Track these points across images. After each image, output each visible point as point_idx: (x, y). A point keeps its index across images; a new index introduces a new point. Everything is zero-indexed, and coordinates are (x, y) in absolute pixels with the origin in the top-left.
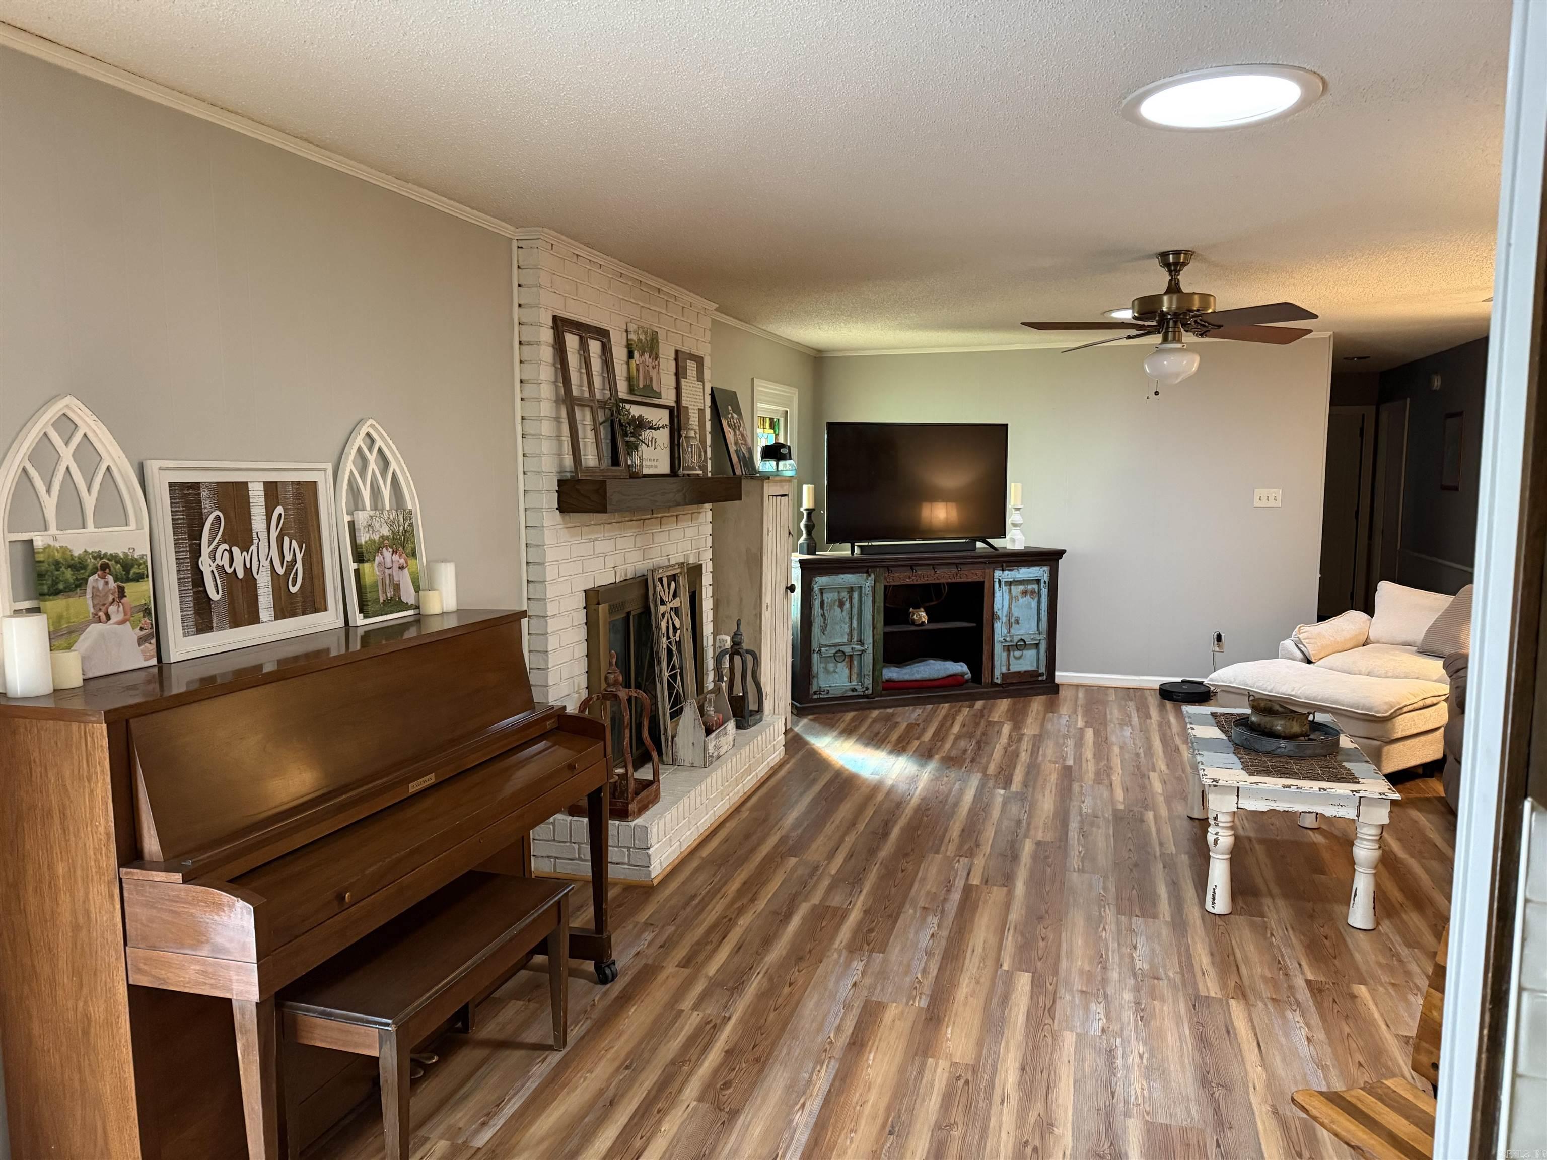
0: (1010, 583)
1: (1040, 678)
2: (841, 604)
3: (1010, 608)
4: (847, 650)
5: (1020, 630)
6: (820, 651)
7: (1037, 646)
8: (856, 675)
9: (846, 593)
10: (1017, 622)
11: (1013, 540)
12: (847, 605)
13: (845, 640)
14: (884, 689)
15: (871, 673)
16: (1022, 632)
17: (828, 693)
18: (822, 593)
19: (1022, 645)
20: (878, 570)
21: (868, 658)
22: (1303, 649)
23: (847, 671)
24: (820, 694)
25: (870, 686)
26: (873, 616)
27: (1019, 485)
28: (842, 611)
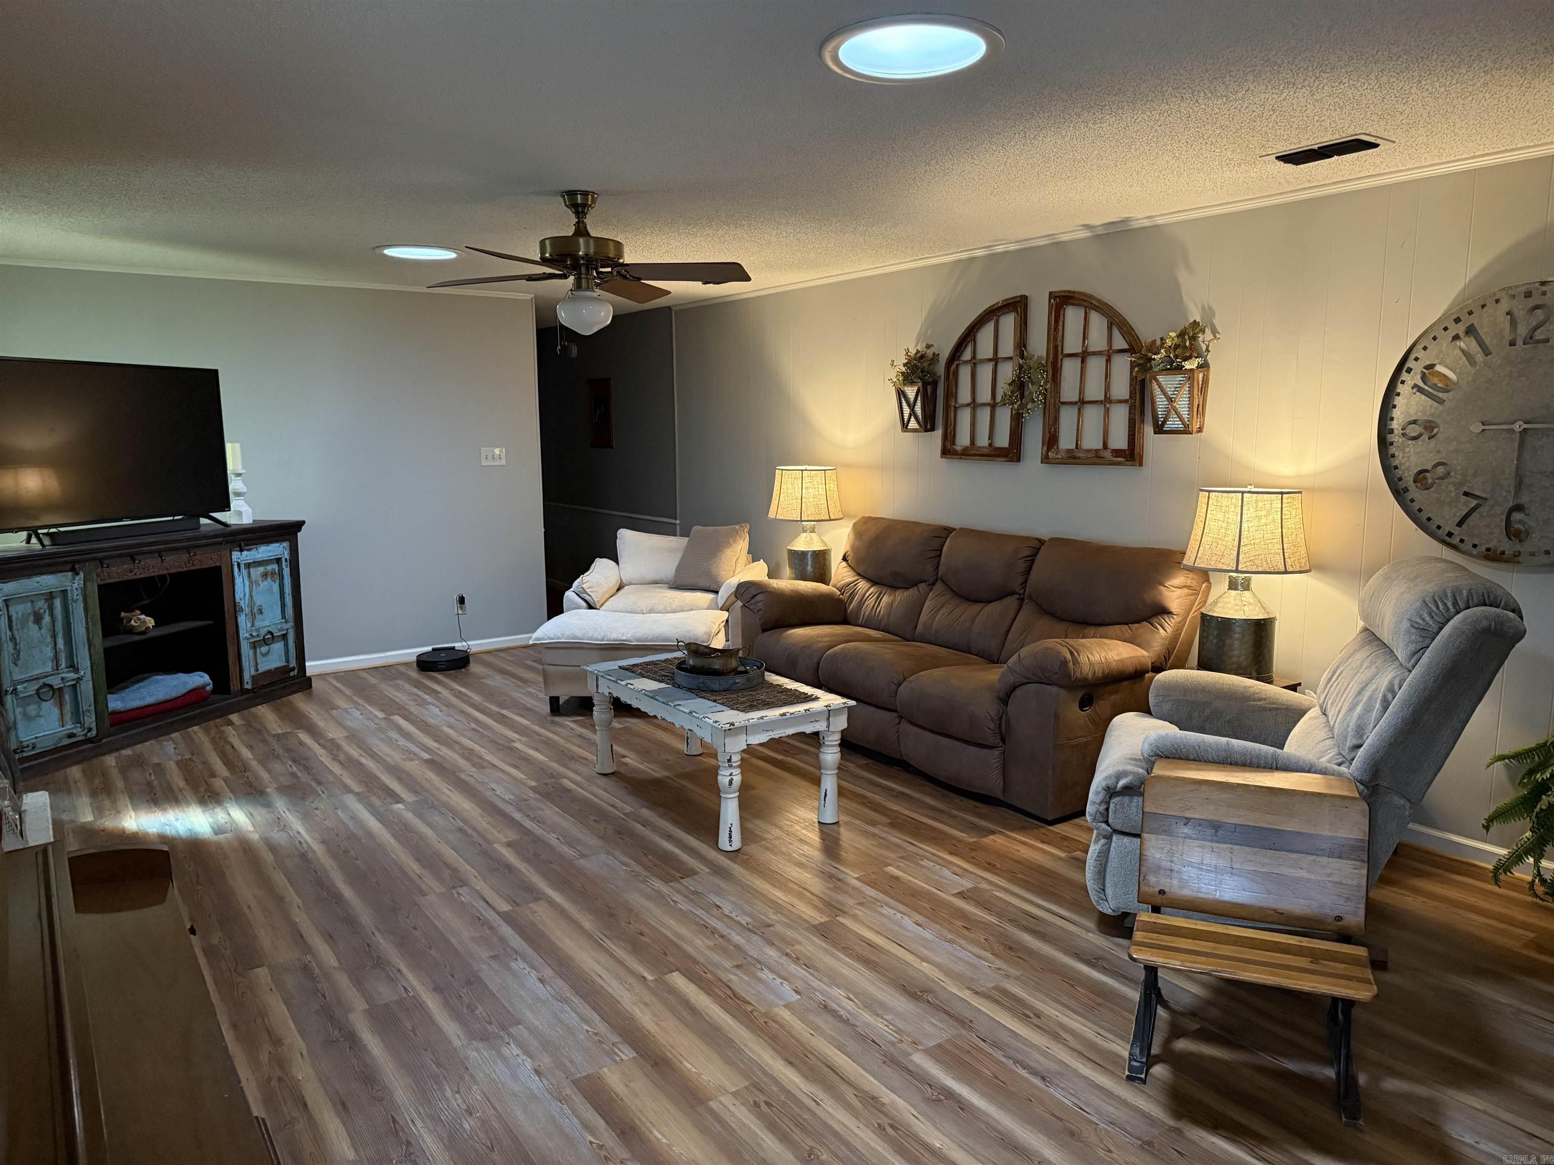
0: (248, 566)
1: (292, 674)
2: (38, 619)
3: (251, 596)
4: (56, 682)
5: (263, 620)
6: (15, 689)
7: (284, 637)
8: (69, 714)
9: (43, 602)
10: (261, 612)
11: (240, 514)
12: (47, 619)
13: (49, 669)
14: (111, 726)
15: (93, 707)
16: (267, 623)
17: (34, 748)
18: (7, 607)
19: (269, 639)
20: (87, 564)
21: (87, 687)
22: (587, 598)
23: (56, 711)
24: (23, 751)
25: (94, 725)
26: (87, 629)
27: (237, 445)
28: (40, 629)
